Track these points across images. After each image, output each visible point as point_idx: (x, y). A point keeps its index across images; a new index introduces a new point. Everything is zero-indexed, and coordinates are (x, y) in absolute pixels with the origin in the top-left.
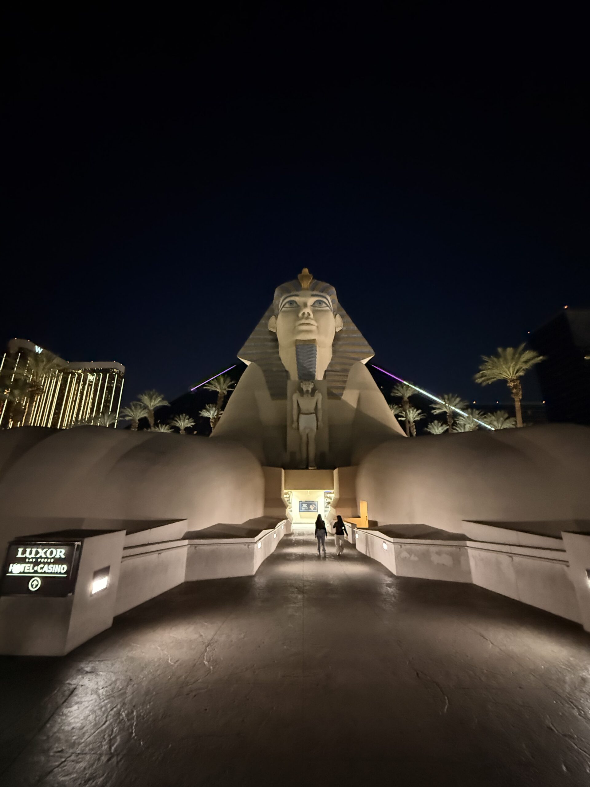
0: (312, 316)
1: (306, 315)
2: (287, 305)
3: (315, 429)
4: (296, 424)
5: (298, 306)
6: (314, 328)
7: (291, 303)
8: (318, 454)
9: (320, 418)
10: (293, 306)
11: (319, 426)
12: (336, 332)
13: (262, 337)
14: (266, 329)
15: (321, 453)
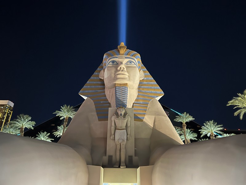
0: (125, 69)
1: (122, 69)
2: (111, 63)
3: (126, 140)
4: (114, 136)
5: (117, 64)
6: (127, 76)
7: (113, 62)
8: (127, 157)
9: (129, 133)
10: (114, 64)
11: (128, 138)
12: (140, 80)
13: (95, 83)
14: (98, 78)
15: (129, 156)
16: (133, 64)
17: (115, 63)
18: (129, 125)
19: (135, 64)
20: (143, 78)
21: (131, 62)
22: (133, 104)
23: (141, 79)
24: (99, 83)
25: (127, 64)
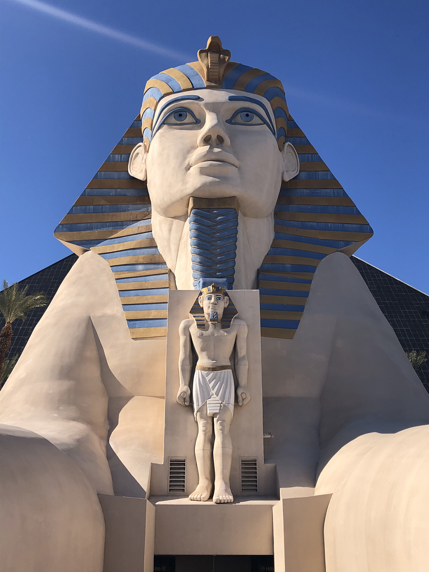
0: (227, 143)
1: (215, 141)
3: (231, 407)
4: (187, 392)
5: (197, 121)
7: (181, 113)
8: (239, 466)
9: (243, 381)
10: (186, 121)
11: (240, 399)
12: (283, 182)
13: (113, 192)
14: (123, 174)
15: (244, 463)
16: (256, 119)
17: (189, 119)
18: (242, 352)
19: (265, 122)
20: (294, 174)
21: (248, 113)
22: (259, 272)
23: (287, 179)
24: (130, 192)
25: (235, 124)
